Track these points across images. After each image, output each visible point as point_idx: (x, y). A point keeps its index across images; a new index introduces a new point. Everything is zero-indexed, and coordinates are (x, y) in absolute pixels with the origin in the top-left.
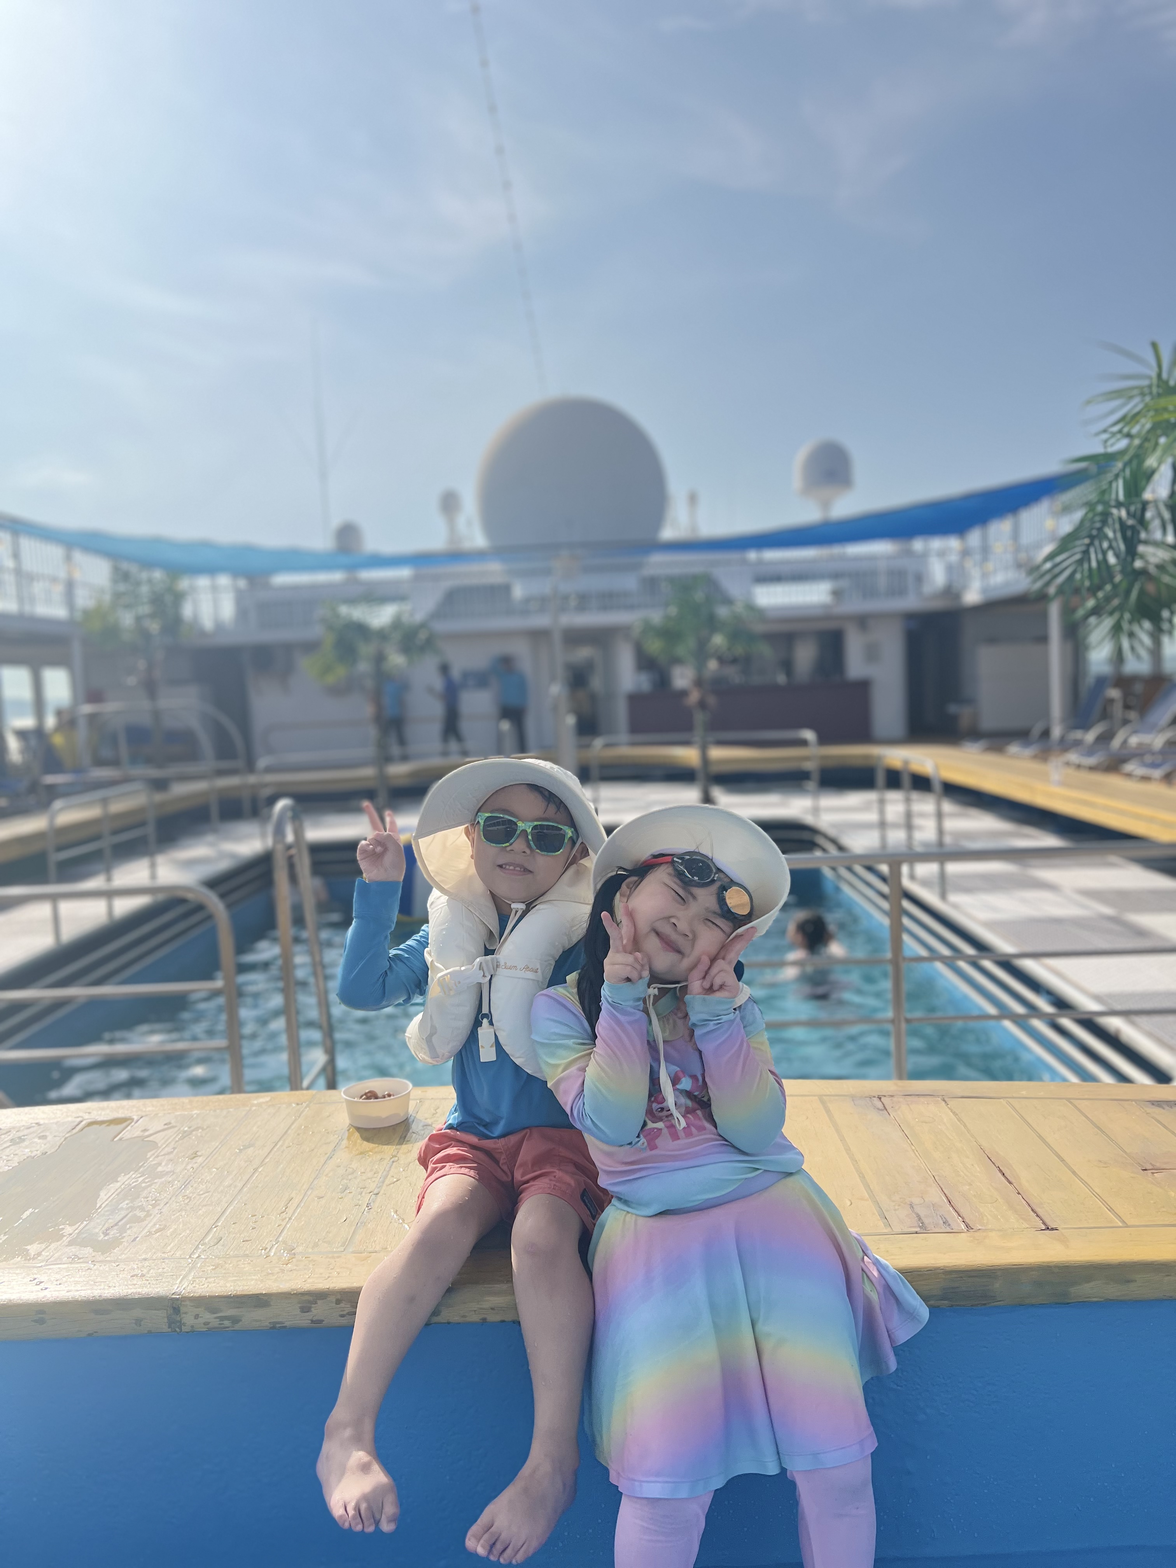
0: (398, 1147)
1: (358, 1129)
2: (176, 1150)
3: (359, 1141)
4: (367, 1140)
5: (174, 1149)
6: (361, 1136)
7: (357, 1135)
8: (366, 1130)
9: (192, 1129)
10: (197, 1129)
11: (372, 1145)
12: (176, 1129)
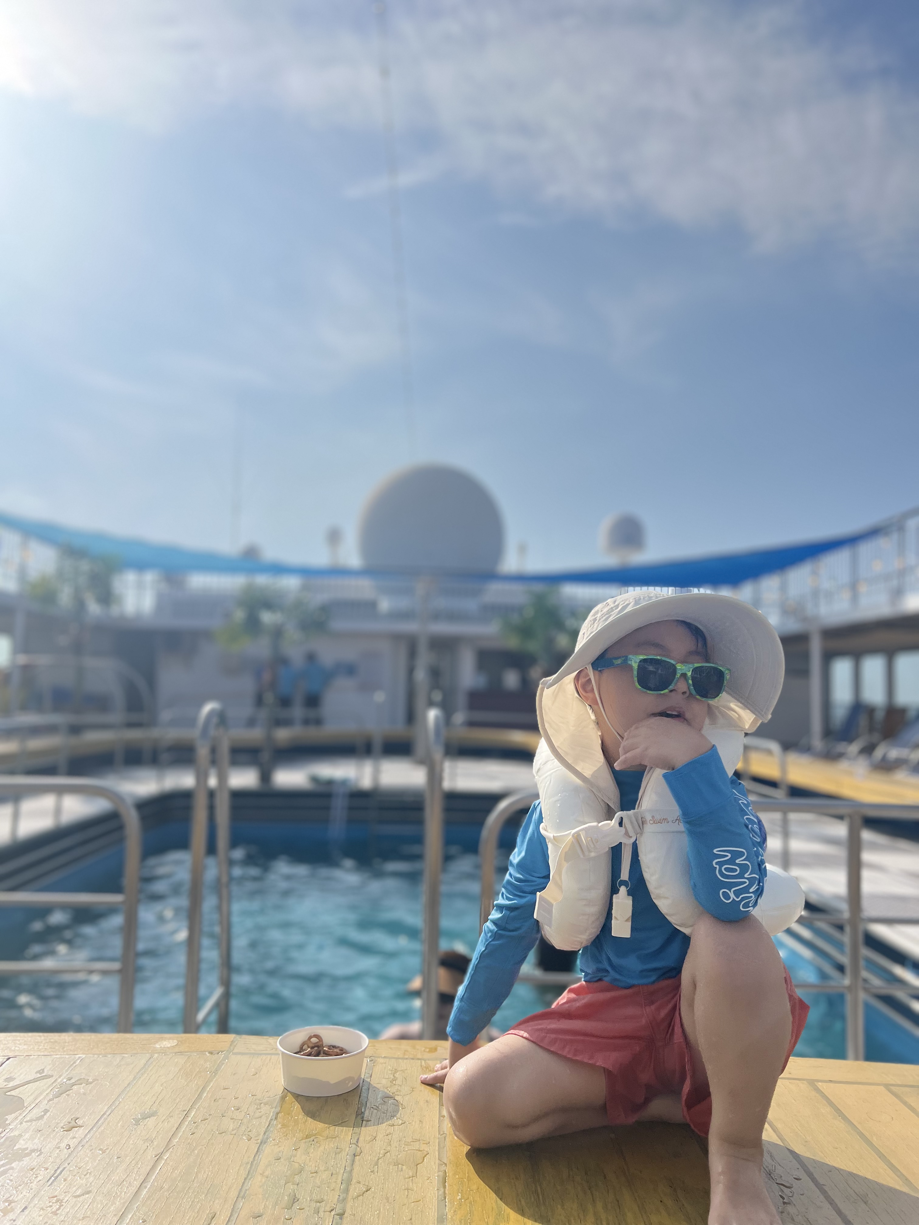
0: (356, 1130)
1: (297, 1097)
2: (48, 1114)
3: (301, 1116)
4: (312, 1114)
5: (46, 1111)
6: (302, 1109)
7: (297, 1106)
8: (308, 1098)
9: (73, 1081)
10: (79, 1082)
11: (320, 1125)
12: (52, 1080)
